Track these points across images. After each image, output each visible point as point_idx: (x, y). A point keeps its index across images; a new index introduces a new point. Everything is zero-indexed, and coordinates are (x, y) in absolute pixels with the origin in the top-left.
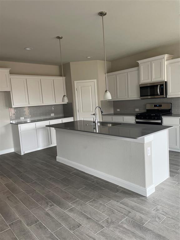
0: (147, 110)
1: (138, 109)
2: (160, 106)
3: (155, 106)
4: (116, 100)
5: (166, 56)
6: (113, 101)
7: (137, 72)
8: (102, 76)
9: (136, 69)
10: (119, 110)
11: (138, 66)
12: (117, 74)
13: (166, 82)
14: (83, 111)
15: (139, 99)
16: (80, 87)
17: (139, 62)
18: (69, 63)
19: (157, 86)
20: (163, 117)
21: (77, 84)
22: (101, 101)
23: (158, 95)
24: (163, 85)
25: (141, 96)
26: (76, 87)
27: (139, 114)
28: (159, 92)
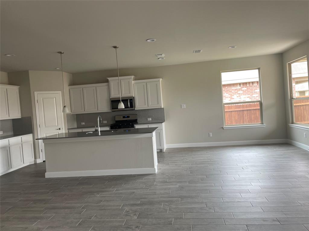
0: (116, 121)
1: (106, 121)
2: (128, 117)
3: (124, 117)
4: (84, 113)
5: (133, 77)
6: (76, 114)
7: (106, 87)
8: (67, 88)
9: (105, 84)
10: (84, 124)
11: (108, 82)
12: (84, 88)
13: (134, 97)
14: (45, 126)
15: (111, 111)
16: (42, 98)
17: (109, 79)
18: (28, 71)
19: (127, 100)
20: (135, 125)
21: (38, 96)
22: (67, 114)
23: (128, 108)
24: (132, 100)
25: (112, 109)
26: (36, 99)
27: (113, 124)
28: (129, 105)
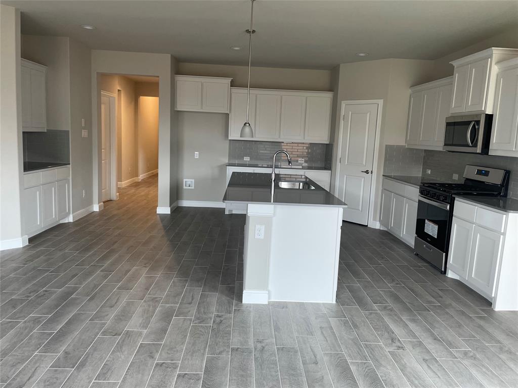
1: (457, 175)
6: (425, 150)
10: (429, 171)
14: (348, 162)
16: (350, 113)
17: (454, 64)
18: (339, 65)
19: (469, 123)
20: (456, 199)
22: (386, 145)
24: (478, 123)
25: (445, 145)
26: (343, 113)
28: (469, 139)
